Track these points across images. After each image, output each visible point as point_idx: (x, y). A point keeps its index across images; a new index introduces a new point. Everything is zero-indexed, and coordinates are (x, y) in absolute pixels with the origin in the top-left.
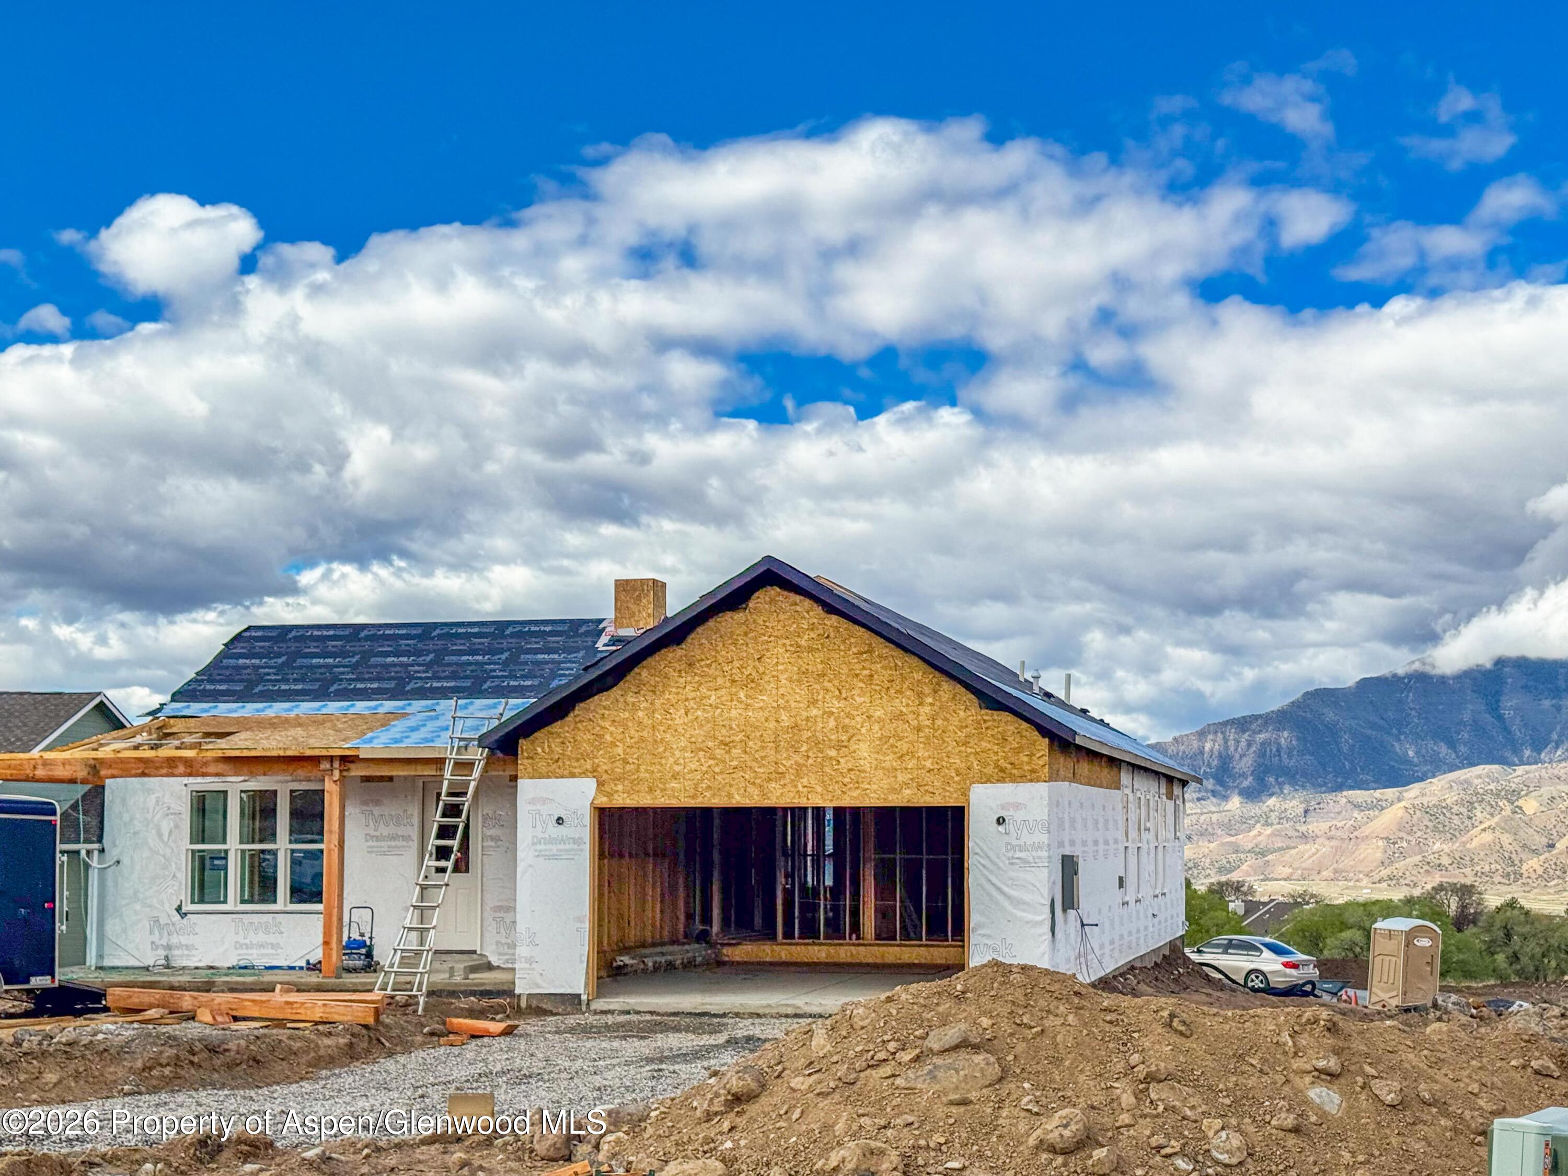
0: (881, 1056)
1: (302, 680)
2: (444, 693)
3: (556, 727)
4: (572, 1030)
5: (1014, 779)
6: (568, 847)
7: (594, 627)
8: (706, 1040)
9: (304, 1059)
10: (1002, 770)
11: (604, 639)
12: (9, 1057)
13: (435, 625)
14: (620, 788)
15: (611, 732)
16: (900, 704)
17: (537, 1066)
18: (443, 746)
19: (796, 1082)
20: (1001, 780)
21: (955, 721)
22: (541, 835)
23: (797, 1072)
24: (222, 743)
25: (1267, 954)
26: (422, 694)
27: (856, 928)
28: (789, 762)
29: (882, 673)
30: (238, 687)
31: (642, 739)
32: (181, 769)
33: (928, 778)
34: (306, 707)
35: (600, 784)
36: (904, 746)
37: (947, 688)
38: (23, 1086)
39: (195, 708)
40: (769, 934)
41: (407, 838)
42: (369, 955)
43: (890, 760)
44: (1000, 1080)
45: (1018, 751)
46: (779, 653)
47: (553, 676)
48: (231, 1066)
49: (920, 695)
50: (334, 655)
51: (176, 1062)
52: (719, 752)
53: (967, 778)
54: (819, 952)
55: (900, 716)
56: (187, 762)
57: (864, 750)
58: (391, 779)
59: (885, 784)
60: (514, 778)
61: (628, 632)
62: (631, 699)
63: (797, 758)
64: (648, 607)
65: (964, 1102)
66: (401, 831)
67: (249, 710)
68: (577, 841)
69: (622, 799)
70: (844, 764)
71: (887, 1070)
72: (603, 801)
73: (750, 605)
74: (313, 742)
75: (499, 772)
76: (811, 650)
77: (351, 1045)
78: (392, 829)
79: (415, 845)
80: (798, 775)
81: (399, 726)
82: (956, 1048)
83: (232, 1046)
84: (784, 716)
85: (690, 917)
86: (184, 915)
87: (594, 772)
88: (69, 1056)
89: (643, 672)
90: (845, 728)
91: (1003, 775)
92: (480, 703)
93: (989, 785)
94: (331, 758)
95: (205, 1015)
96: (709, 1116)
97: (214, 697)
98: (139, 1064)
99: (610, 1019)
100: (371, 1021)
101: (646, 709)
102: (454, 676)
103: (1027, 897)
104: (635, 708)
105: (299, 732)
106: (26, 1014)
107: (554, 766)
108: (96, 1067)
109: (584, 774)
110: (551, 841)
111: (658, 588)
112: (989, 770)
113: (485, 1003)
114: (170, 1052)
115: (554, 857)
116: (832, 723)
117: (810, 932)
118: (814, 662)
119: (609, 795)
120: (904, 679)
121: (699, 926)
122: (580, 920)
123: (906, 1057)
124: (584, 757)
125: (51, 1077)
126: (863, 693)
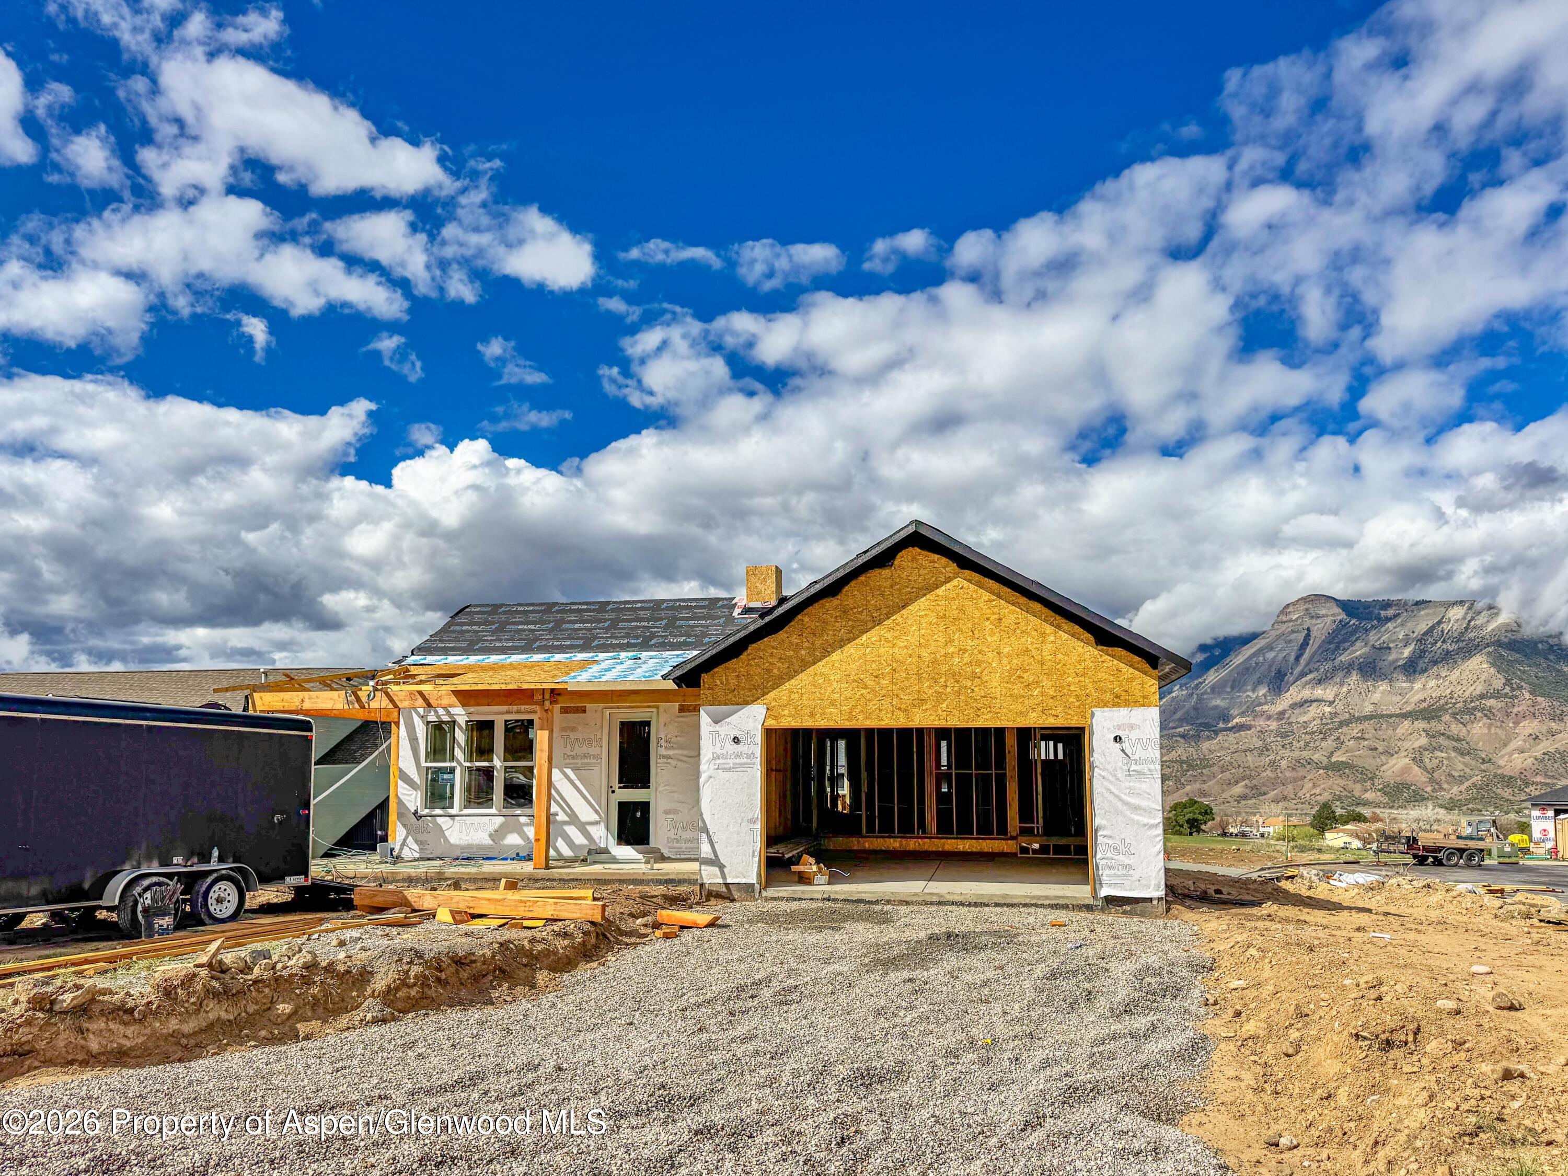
1: (512, 639)
2: (623, 647)
3: (733, 664)
4: (753, 918)
5: (1127, 704)
6: (742, 761)
7: (728, 603)
10: (1117, 697)
11: (739, 610)
14: (786, 712)
15: (780, 667)
16: (1027, 641)
20: (1119, 705)
21: (1073, 656)
22: (719, 752)
24: (453, 681)
26: (604, 648)
28: (930, 691)
29: (1010, 618)
30: (464, 645)
33: (1052, 703)
34: (517, 658)
35: (771, 710)
36: (1029, 677)
37: (1067, 628)
39: (430, 659)
41: (597, 757)
43: (1017, 689)
45: (1130, 680)
49: (1043, 635)
50: (534, 623)
51: (423, 981)
52: (870, 683)
53: (1087, 704)
55: (1026, 652)
57: (994, 680)
58: (584, 710)
59: (1014, 708)
60: (697, 706)
61: (759, 604)
62: (795, 640)
63: (938, 688)
64: (771, 582)
66: (594, 751)
67: (473, 659)
68: (750, 756)
69: (789, 722)
70: (978, 692)
72: (772, 723)
73: (896, 563)
75: (686, 701)
78: (584, 750)
79: (603, 762)
80: (939, 701)
81: (595, 668)
83: (478, 956)
84: (925, 653)
85: (795, 818)
86: (420, 819)
87: (764, 701)
89: (804, 618)
90: (979, 663)
91: (1119, 700)
93: (1106, 709)
94: (543, 691)
95: (444, 914)
97: (445, 651)
99: (779, 908)
100: (598, 918)
101: (808, 648)
102: (627, 637)
103: (1144, 803)
104: (798, 647)
105: (515, 673)
107: (730, 695)
109: (756, 702)
110: (726, 757)
112: (1107, 697)
115: (729, 770)
116: (967, 659)
117: (887, 828)
119: (776, 718)
121: (802, 824)
124: (755, 688)
125: (284, 1007)
126: (992, 634)
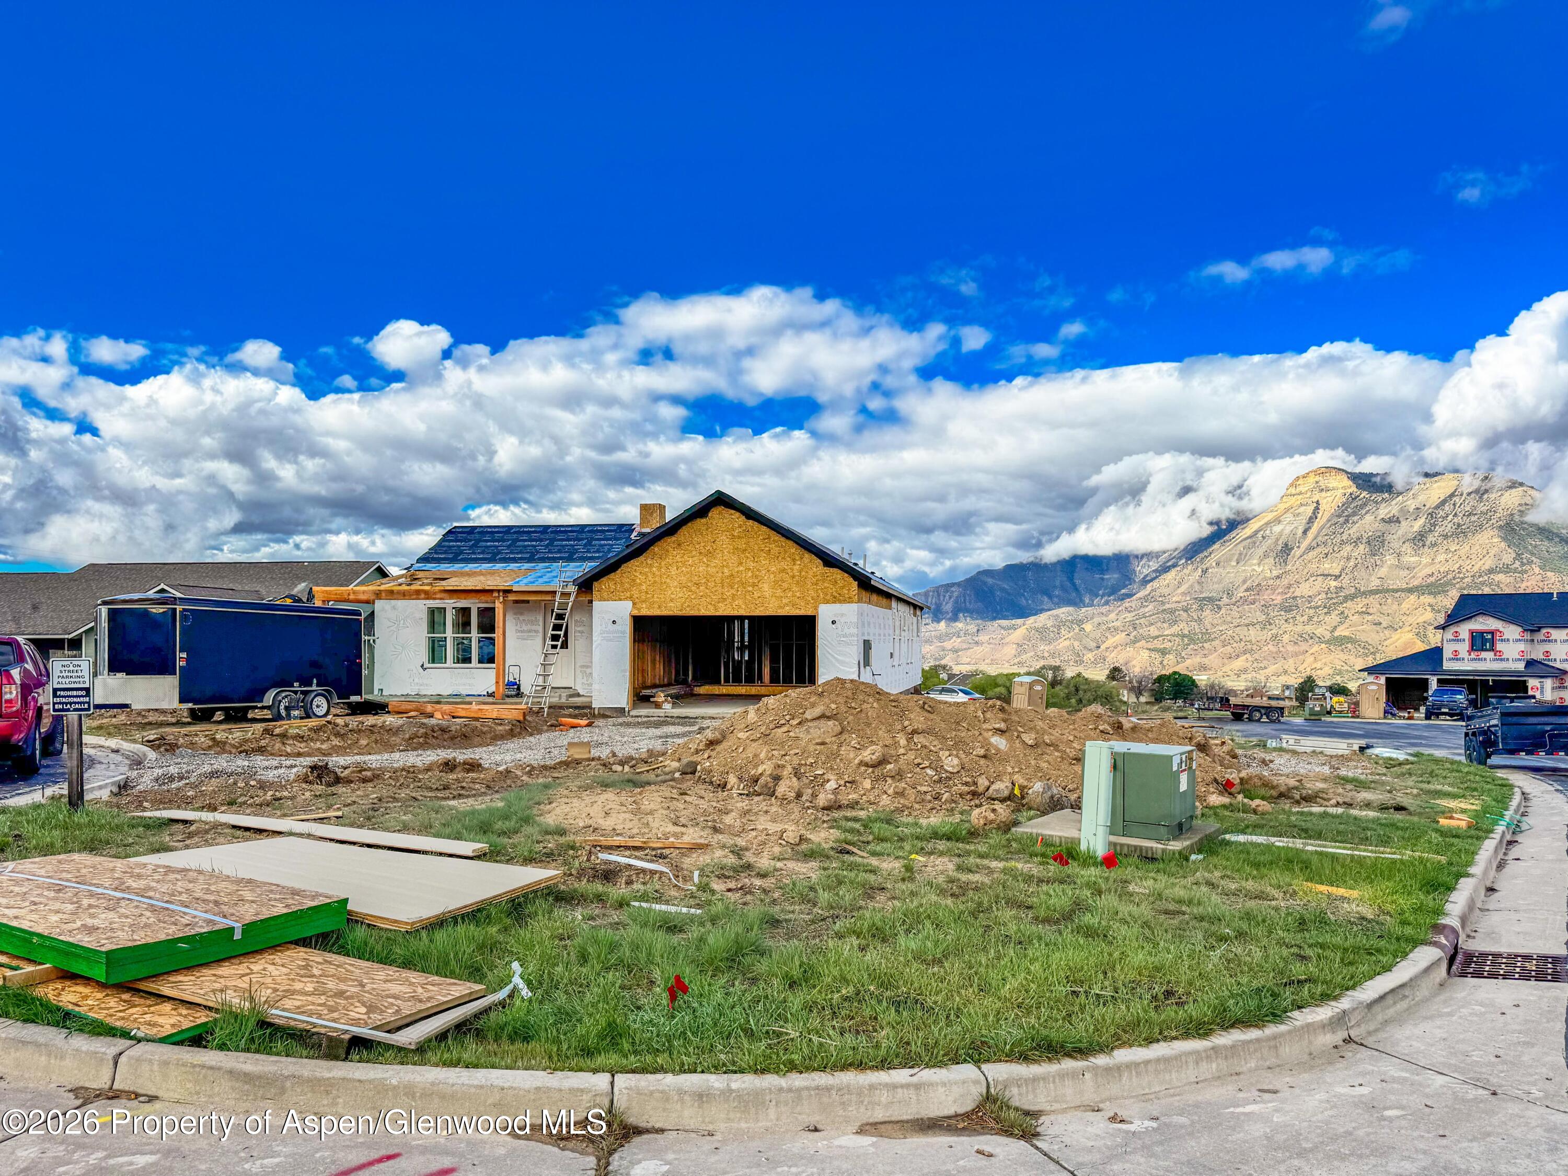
0: (783, 722)
1: (482, 553)
2: (555, 560)
3: (612, 575)
4: (621, 724)
5: (840, 602)
6: (618, 635)
7: (629, 528)
8: (687, 729)
9: (489, 736)
10: (835, 597)
11: (635, 534)
12: (342, 732)
13: (549, 527)
14: (644, 606)
15: (640, 578)
16: (784, 565)
17: (605, 739)
18: (556, 586)
19: (741, 735)
20: (834, 602)
21: (811, 573)
22: (604, 629)
23: (741, 730)
24: (444, 583)
25: (961, 694)
26: (543, 560)
27: (760, 678)
28: (729, 593)
29: (775, 550)
30: (451, 556)
31: (655, 582)
32: (423, 596)
33: (798, 601)
34: (486, 566)
35: (634, 604)
36: (785, 585)
37: (807, 556)
38: (349, 747)
39: (429, 566)
40: (717, 682)
41: (536, 632)
42: (519, 689)
43: (779, 592)
44: (841, 733)
45: (842, 588)
46: (724, 539)
47: (609, 551)
48: (453, 738)
49: (794, 560)
50: (498, 541)
51: (426, 735)
52: (693, 588)
53: (817, 602)
54: (742, 690)
55: (784, 570)
56: (426, 592)
57: (766, 587)
58: (528, 602)
59: (776, 604)
60: (591, 602)
61: (648, 530)
62: (649, 562)
63: (733, 591)
64: (656, 515)
65: (823, 743)
66: (534, 628)
67: (457, 567)
68: (623, 632)
69: (645, 612)
70: (756, 595)
71: (785, 729)
72: (636, 613)
73: (710, 514)
74: (489, 583)
75: (584, 598)
76: (739, 537)
77: (512, 730)
78: (529, 627)
79: (541, 635)
80: (733, 599)
81: (532, 576)
82: (819, 718)
83: (453, 728)
84: (726, 570)
85: (677, 673)
86: (425, 669)
87: (631, 598)
88: (372, 732)
89: (656, 549)
90: (756, 577)
91: (835, 600)
92: (572, 564)
93: (828, 605)
94: (499, 591)
95: (438, 715)
96: (697, 752)
97: (438, 561)
98: (407, 736)
99: (640, 720)
100: (521, 718)
101: (657, 566)
102: (559, 552)
103: (847, 660)
104: (651, 566)
105: (482, 578)
106: (347, 715)
107: (611, 595)
108: (386, 737)
109: (626, 599)
110: (608, 632)
111: (662, 508)
112: (828, 597)
113: (577, 712)
114: (422, 731)
115: (612, 640)
116: (750, 574)
117: (737, 680)
118: (741, 544)
119: (639, 609)
120: (786, 552)
121: (682, 677)
122: (624, 671)
123: (794, 722)
124: (626, 590)
125: (363, 742)
126: (765, 559)
